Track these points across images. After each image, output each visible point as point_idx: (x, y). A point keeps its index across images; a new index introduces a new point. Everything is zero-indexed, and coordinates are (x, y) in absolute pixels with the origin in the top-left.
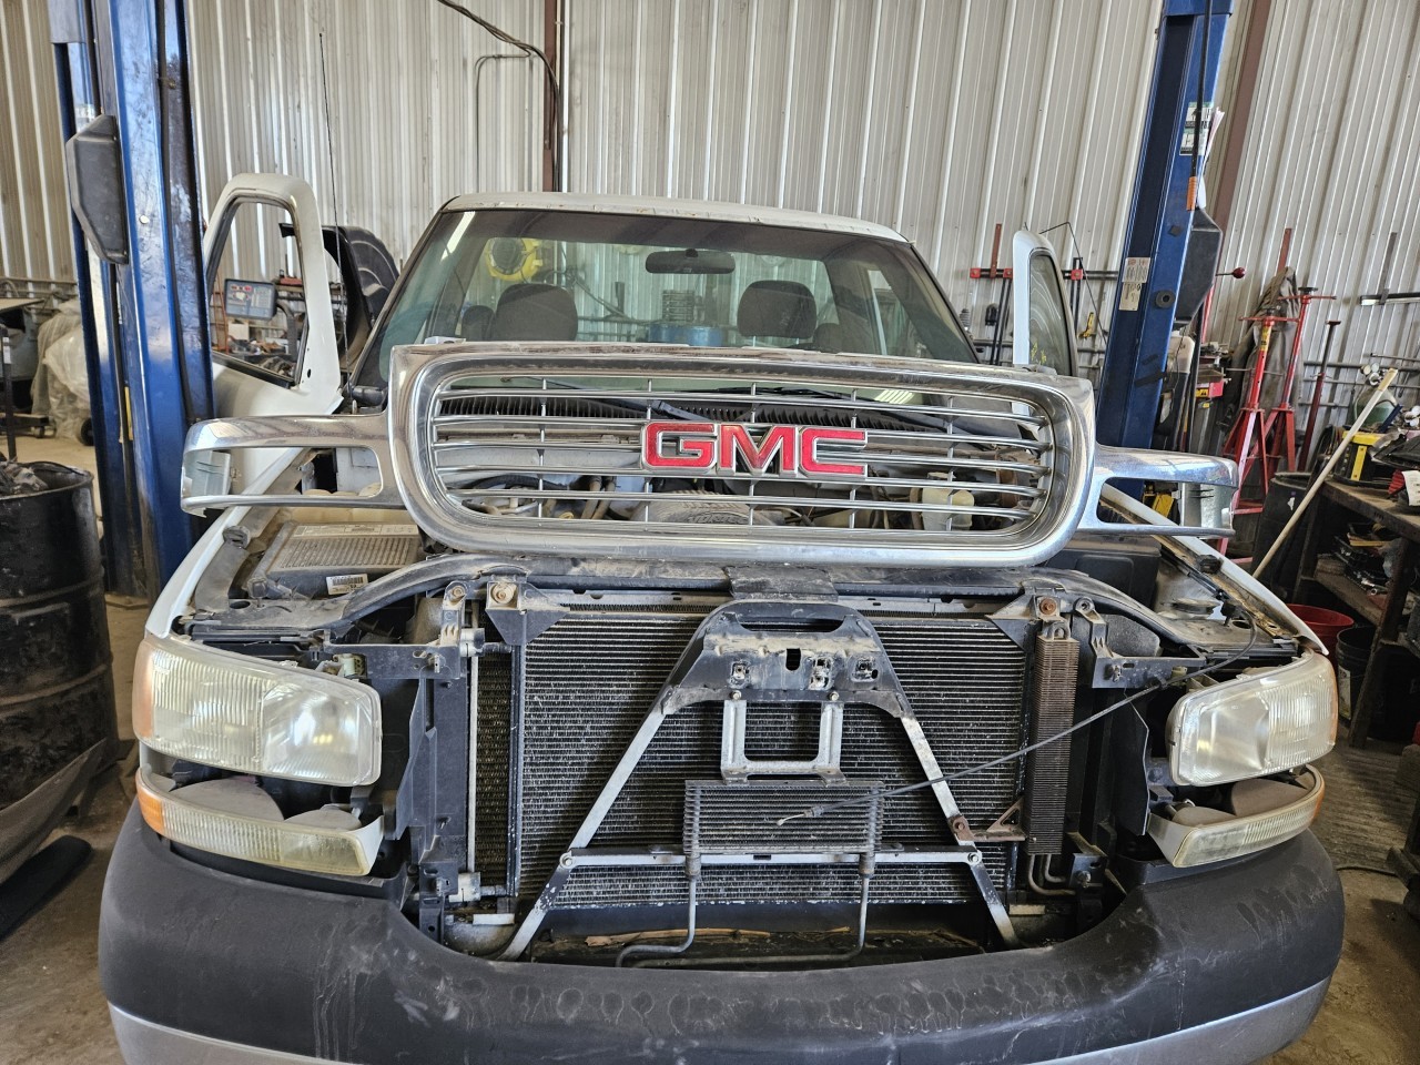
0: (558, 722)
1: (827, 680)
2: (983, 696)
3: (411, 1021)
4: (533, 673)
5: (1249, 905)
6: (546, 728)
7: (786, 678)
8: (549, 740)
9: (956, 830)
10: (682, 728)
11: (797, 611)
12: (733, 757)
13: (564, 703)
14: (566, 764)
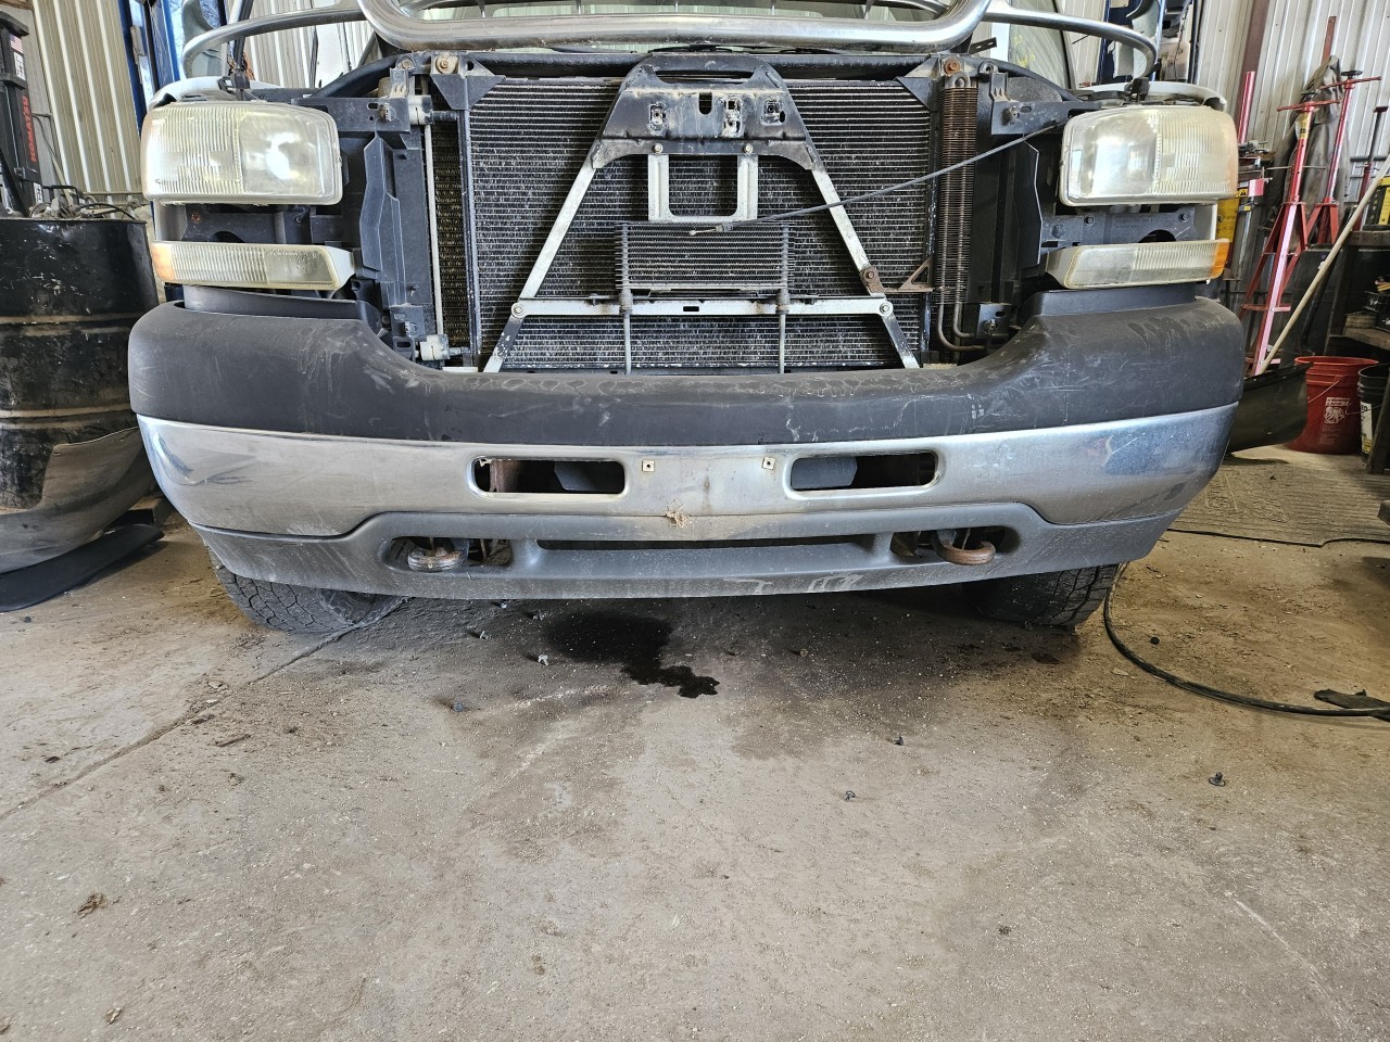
0: (503, 188)
1: (738, 123)
2: (892, 158)
3: (378, 388)
4: (478, 139)
5: (1142, 325)
6: (492, 193)
7: (703, 125)
8: (497, 206)
9: (867, 280)
10: (614, 194)
11: (709, 63)
12: (659, 207)
13: (507, 169)
14: (513, 229)
